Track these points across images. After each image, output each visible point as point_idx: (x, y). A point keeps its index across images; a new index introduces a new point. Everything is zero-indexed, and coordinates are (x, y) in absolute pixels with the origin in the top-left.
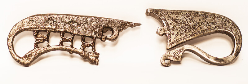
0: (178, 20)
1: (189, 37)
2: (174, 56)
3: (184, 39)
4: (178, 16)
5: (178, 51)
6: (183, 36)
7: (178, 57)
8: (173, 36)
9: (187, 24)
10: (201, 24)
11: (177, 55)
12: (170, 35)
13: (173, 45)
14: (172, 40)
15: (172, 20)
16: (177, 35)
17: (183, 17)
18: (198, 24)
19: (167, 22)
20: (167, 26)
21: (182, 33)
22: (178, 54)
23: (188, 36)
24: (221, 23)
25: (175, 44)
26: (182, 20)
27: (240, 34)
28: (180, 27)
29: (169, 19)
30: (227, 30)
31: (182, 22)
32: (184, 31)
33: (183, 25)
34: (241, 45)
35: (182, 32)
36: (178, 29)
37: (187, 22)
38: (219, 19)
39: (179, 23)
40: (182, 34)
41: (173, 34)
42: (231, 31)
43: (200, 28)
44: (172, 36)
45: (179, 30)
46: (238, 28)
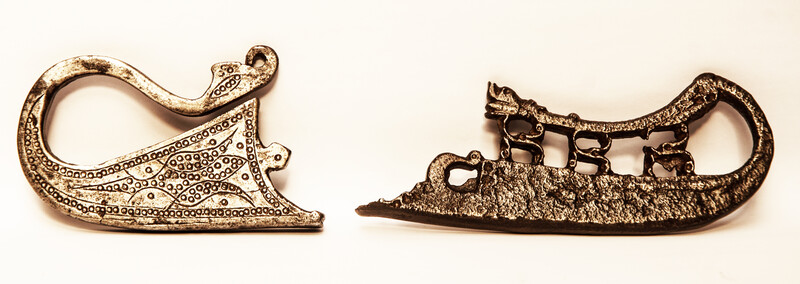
0: (221, 193)
1: (188, 139)
2: (237, 78)
3: (205, 131)
4: (222, 207)
5: (225, 93)
6: (208, 139)
7: (226, 73)
8: (240, 138)
9: (194, 181)
10: (149, 181)
11: (228, 80)
12: (247, 142)
13: (238, 109)
14: (241, 125)
15: (242, 191)
16: (227, 143)
17: (207, 204)
18: (158, 181)
19: (259, 185)
20: (259, 169)
21: (209, 149)
22: (223, 84)
23: (190, 142)
24: (82, 191)
25: (232, 113)
26: (209, 192)
27: (25, 154)
28: (216, 171)
29: (250, 194)
30: (65, 168)
31: (208, 187)
32: (202, 158)
33: (207, 178)
34: (21, 119)
35: (210, 153)
36: (224, 161)
37: (194, 187)
38: (88, 205)
39: (219, 182)
40: (210, 147)
41: (240, 146)
42: (52, 162)
43: (151, 171)
44: (243, 140)
45: (218, 161)
46: (28, 175)
